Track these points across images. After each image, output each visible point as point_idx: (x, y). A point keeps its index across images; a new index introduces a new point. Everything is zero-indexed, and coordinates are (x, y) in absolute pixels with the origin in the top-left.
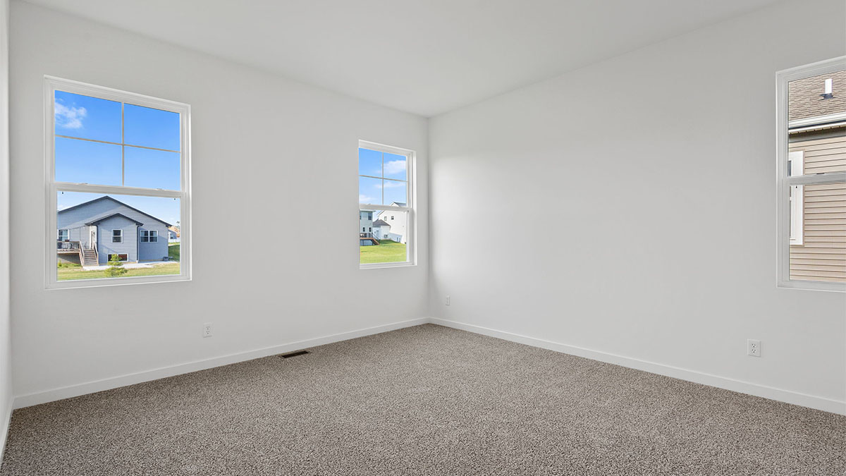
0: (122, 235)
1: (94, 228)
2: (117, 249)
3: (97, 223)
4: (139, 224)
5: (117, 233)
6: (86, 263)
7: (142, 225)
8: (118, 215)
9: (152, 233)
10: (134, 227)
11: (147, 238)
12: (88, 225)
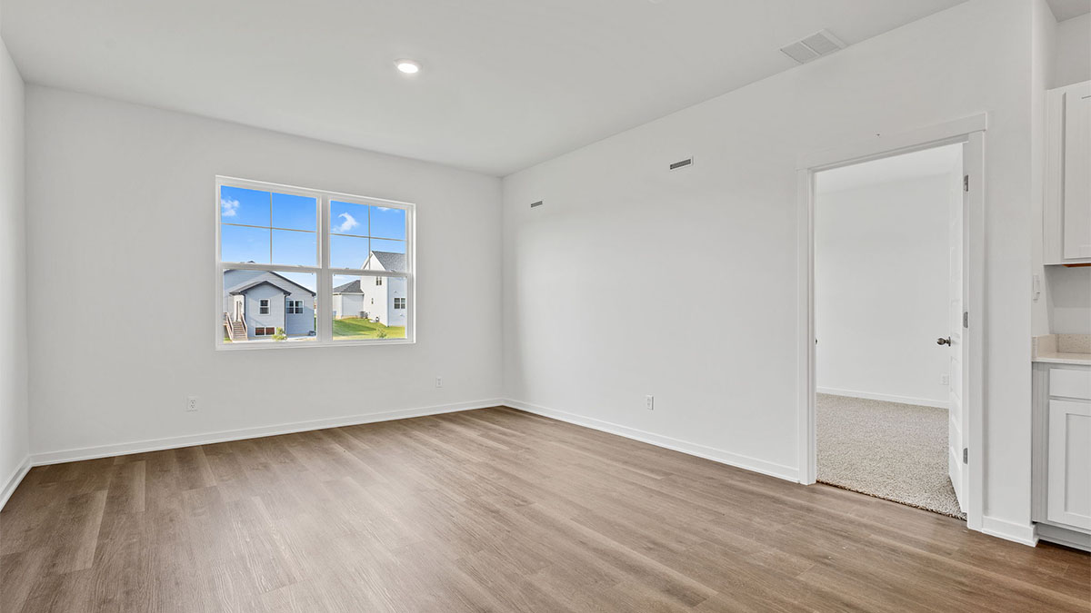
0: (269, 306)
1: (240, 298)
2: (265, 321)
3: (244, 292)
4: (287, 293)
5: (264, 303)
6: (235, 337)
7: (289, 294)
8: (266, 283)
9: (297, 303)
10: (282, 295)
11: (293, 309)
12: (233, 294)
